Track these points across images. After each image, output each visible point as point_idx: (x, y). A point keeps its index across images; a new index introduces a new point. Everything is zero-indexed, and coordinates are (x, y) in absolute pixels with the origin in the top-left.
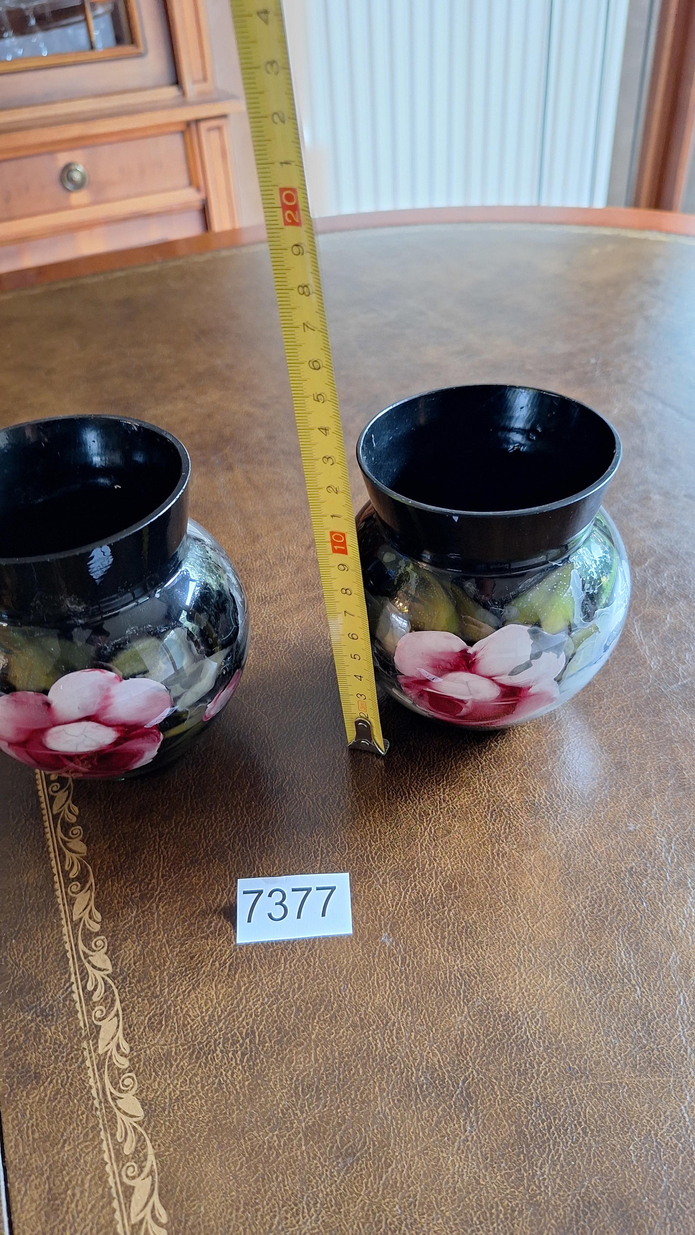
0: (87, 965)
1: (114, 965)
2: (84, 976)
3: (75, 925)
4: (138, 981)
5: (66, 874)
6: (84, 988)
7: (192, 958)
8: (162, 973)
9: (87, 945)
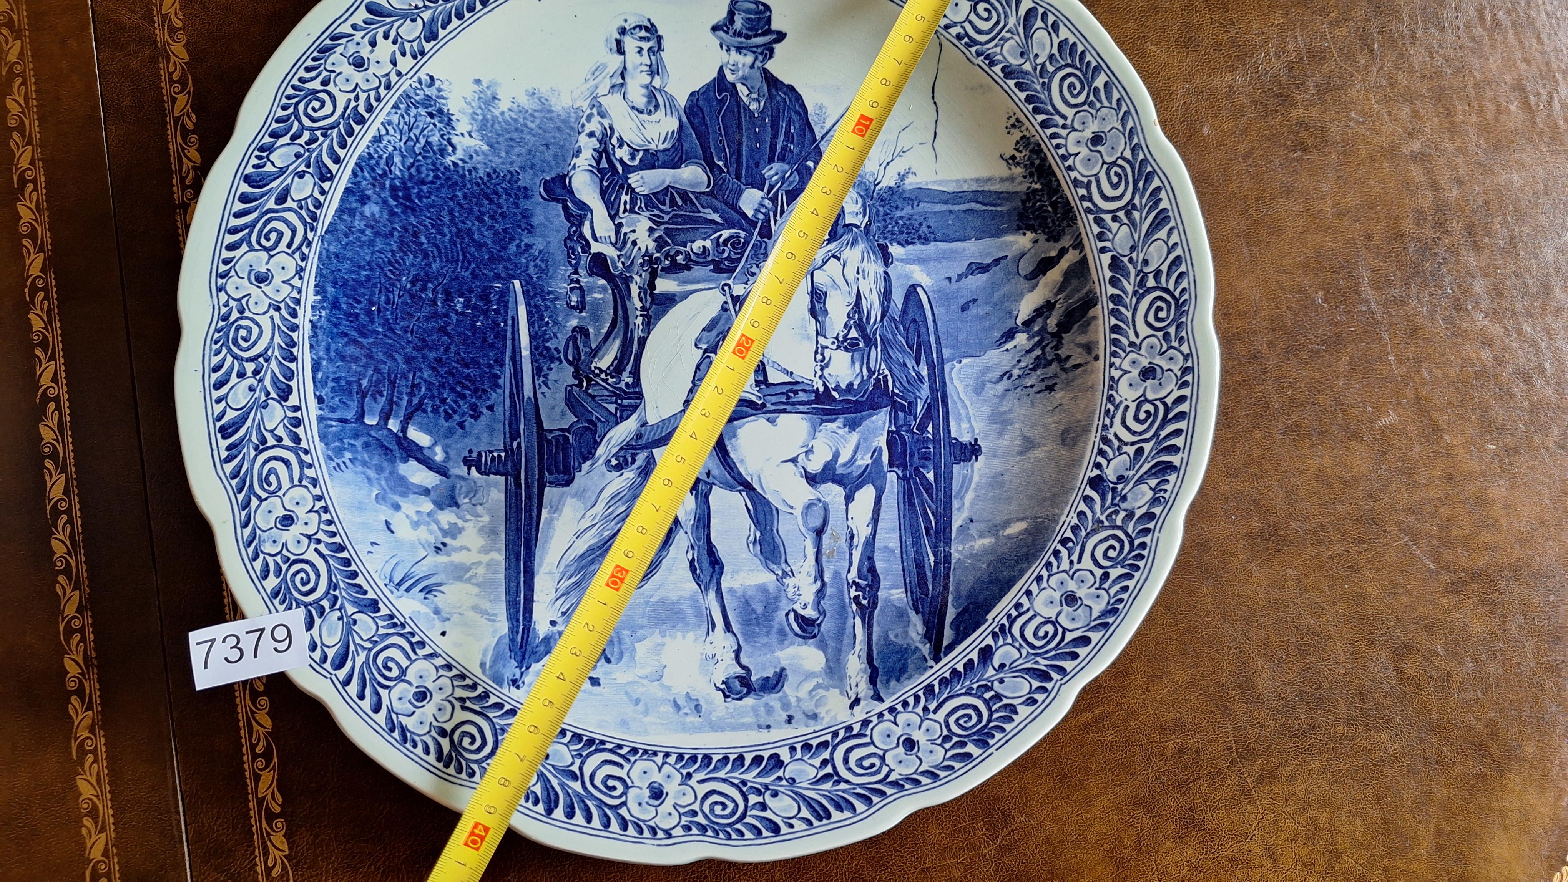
0: (269, 843)
1: (290, 849)
2: (266, 853)
3: (260, 801)
4: (309, 868)
5: (253, 747)
6: (266, 863)
7: (354, 857)
8: (328, 865)
9: (270, 825)
